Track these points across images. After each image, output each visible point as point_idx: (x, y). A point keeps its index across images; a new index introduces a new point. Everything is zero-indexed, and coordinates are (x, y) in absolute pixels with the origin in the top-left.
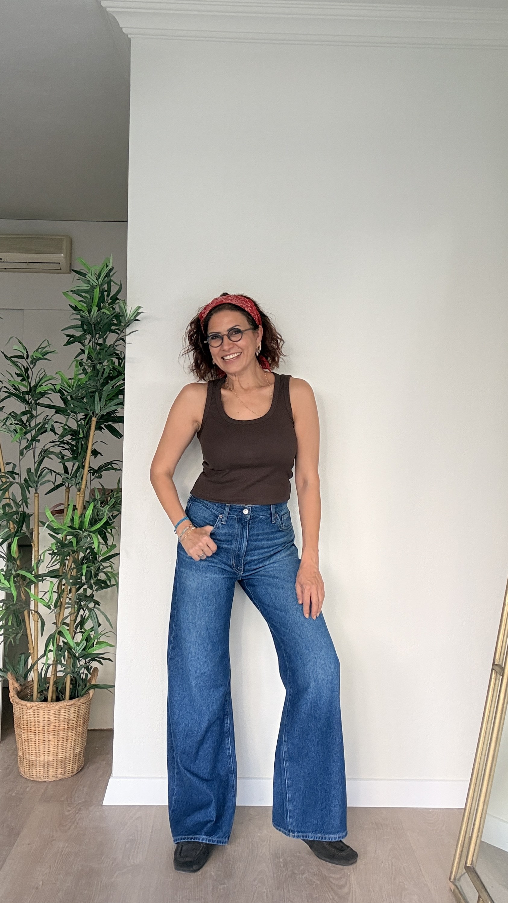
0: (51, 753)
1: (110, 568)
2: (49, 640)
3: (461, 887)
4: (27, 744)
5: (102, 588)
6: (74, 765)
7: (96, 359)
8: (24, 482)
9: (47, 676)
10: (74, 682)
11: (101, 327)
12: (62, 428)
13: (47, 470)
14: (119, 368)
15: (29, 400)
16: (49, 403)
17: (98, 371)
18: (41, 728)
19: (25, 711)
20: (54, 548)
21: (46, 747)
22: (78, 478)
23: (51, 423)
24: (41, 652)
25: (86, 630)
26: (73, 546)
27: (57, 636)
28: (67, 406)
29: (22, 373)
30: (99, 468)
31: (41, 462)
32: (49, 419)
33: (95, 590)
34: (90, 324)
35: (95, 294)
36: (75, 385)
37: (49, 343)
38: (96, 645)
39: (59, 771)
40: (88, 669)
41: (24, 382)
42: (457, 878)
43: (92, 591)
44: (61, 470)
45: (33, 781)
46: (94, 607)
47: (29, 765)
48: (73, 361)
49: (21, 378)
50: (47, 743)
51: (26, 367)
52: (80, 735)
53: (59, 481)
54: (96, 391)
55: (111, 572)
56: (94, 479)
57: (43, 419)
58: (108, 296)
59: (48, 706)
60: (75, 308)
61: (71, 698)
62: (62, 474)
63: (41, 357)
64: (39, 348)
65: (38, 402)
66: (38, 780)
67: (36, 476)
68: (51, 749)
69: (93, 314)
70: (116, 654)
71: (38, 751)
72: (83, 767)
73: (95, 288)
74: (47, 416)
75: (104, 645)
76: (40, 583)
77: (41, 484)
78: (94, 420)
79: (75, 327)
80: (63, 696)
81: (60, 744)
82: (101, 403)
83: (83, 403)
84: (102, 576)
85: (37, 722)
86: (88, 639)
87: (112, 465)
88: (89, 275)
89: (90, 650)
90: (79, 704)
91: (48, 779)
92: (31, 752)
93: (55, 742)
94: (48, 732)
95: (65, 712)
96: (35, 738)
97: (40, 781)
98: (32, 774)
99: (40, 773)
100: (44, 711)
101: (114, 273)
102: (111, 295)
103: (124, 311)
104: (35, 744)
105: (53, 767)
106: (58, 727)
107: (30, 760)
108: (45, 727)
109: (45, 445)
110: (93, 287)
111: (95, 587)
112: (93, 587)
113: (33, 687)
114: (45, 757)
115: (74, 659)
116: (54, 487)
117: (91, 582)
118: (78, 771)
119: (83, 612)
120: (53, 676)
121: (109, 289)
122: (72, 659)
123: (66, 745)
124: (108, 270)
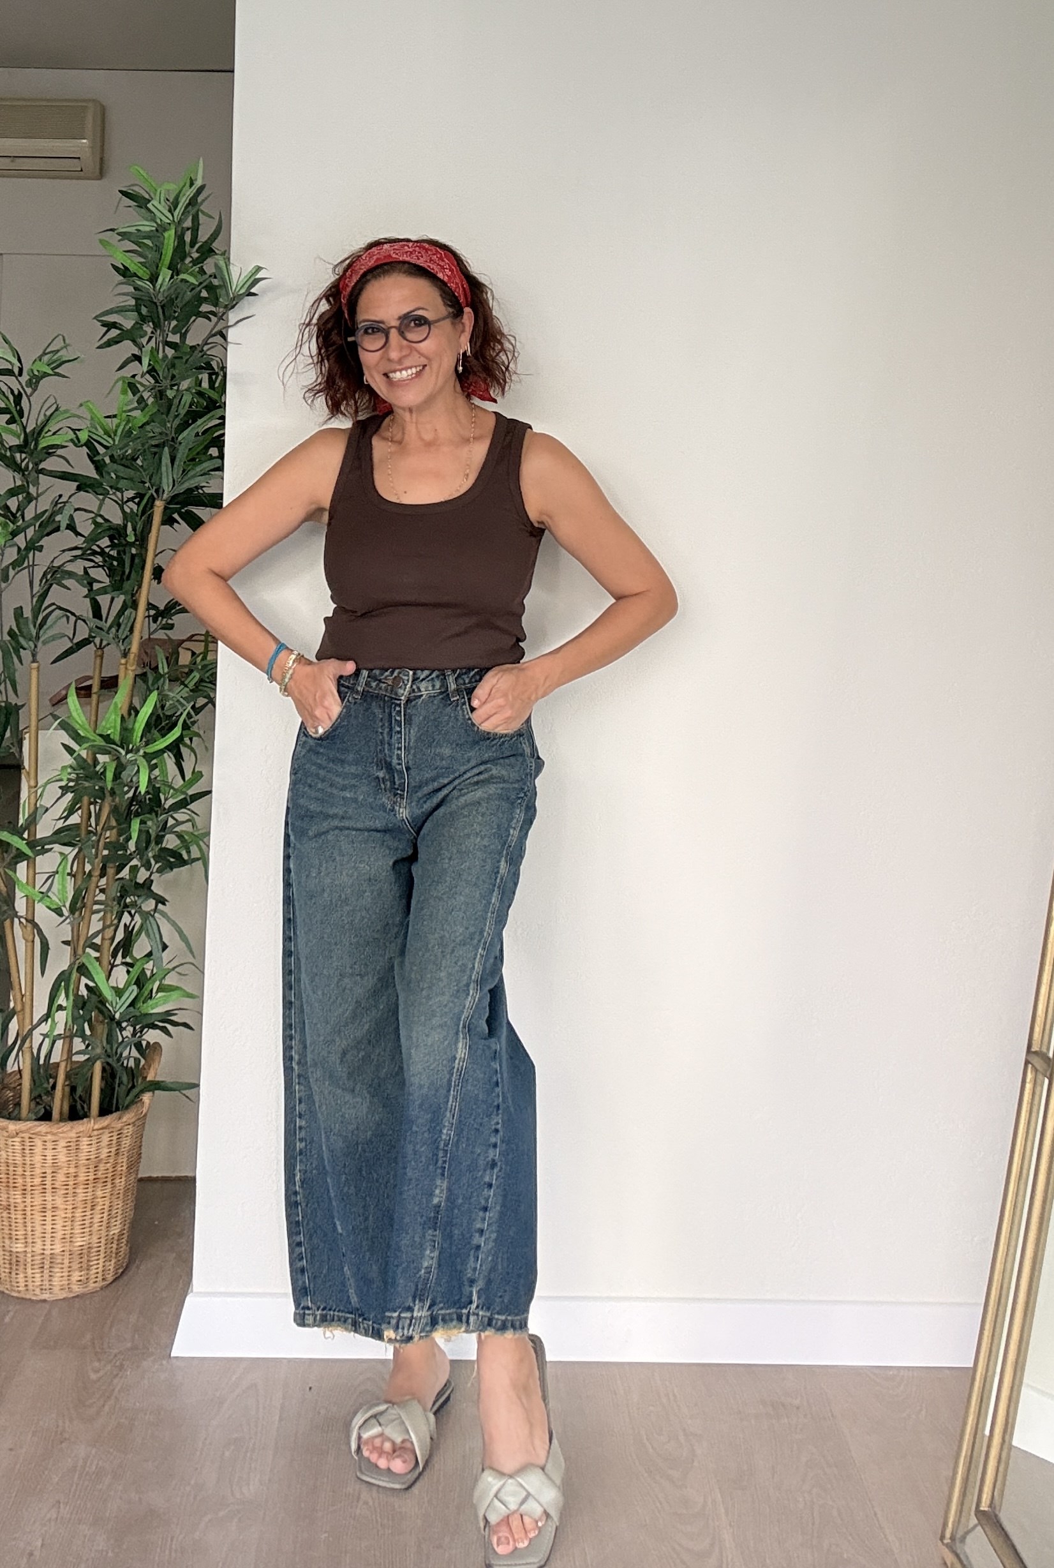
0: (59, 1235)
1: (190, 823)
2: (56, 986)
3: (966, 1555)
4: (5, 1215)
5: (171, 867)
6: (108, 1263)
7: (164, 378)
8: (9, 638)
9: (51, 1061)
10: (109, 1074)
11: (177, 310)
12: (90, 521)
13: (58, 612)
14: (214, 395)
15: (22, 461)
16: (65, 468)
17: (170, 403)
18: (37, 1181)
19: (2, 1141)
20: (68, 776)
21: (49, 1222)
22: (122, 627)
23: (68, 511)
24: (41, 1009)
25: (135, 959)
27: (75, 975)
28: (103, 477)
29: (10, 406)
30: (166, 607)
31: (44, 596)
32: (64, 504)
33: (155, 870)
34: (155, 303)
35: (166, 241)
36: (120, 431)
37: (67, 342)
38: (157, 992)
39: (76, 1276)
40: (138, 1046)
41: (13, 426)
42: (958, 1536)
43: (149, 873)
44: (85, 609)
45: (18, 1298)
46: (155, 910)
47: (10, 1264)
48: (117, 381)
49: (8, 416)
50: (49, 1214)
51: (16, 392)
52: (121, 1196)
53: (83, 633)
54: (163, 444)
55: (192, 832)
56: (155, 631)
57: (52, 503)
58: (192, 244)
59: (54, 1131)
60: (124, 272)
61: (104, 1112)
62: (89, 619)
63: (51, 372)
64: (45, 354)
65: (41, 467)
66: (28, 1297)
67: (34, 623)
68: (58, 1227)
69: (162, 284)
70: (202, 1014)
71: (29, 1232)
72: (127, 1267)
73: (165, 230)
74: (60, 496)
75: (173, 994)
76: (38, 859)
77: (44, 643)
78: (159, 505)
79: (122, 311)
80: (87, 1110)
81: (77, 1215)
82: (175, 471)
83: (136, 469)
84: (171, 842)
85: (28, 1168)
86: (140, 982)
88: (155, 202)
89: (144, 1005)
90: (119, 1126)
91: (51, 1295)
92: (14, 1233)
93: (68, 1211)
94: (53, 1188)
95: (91, 1144)
96: (25, 1202)
97: (34, 1298)
98: (16, 1285)
99: (33, 1282)
100: (45, 1142)
101: (206, 198)
102: (197, 246)
103: (226, 274)
104: (24, 1216)
105: (62, 1268)
106: (75, 1176)
107: (11, 1251)
108: (45, 1177)
109: (55, 558)
110: (163, 228)
111: (156, 864)
112: (151, 865)
113: (20, 1088)
114: (44, 1245)
115: (111, 1025)
116: (70, 646)
117: (148, 856)
118: (116, 1276)
119: (130, 918)
120: (64, 1062)
121: (195, 229)
122: (106, 1025)
123: (91, 1218)
124: (194, 192)
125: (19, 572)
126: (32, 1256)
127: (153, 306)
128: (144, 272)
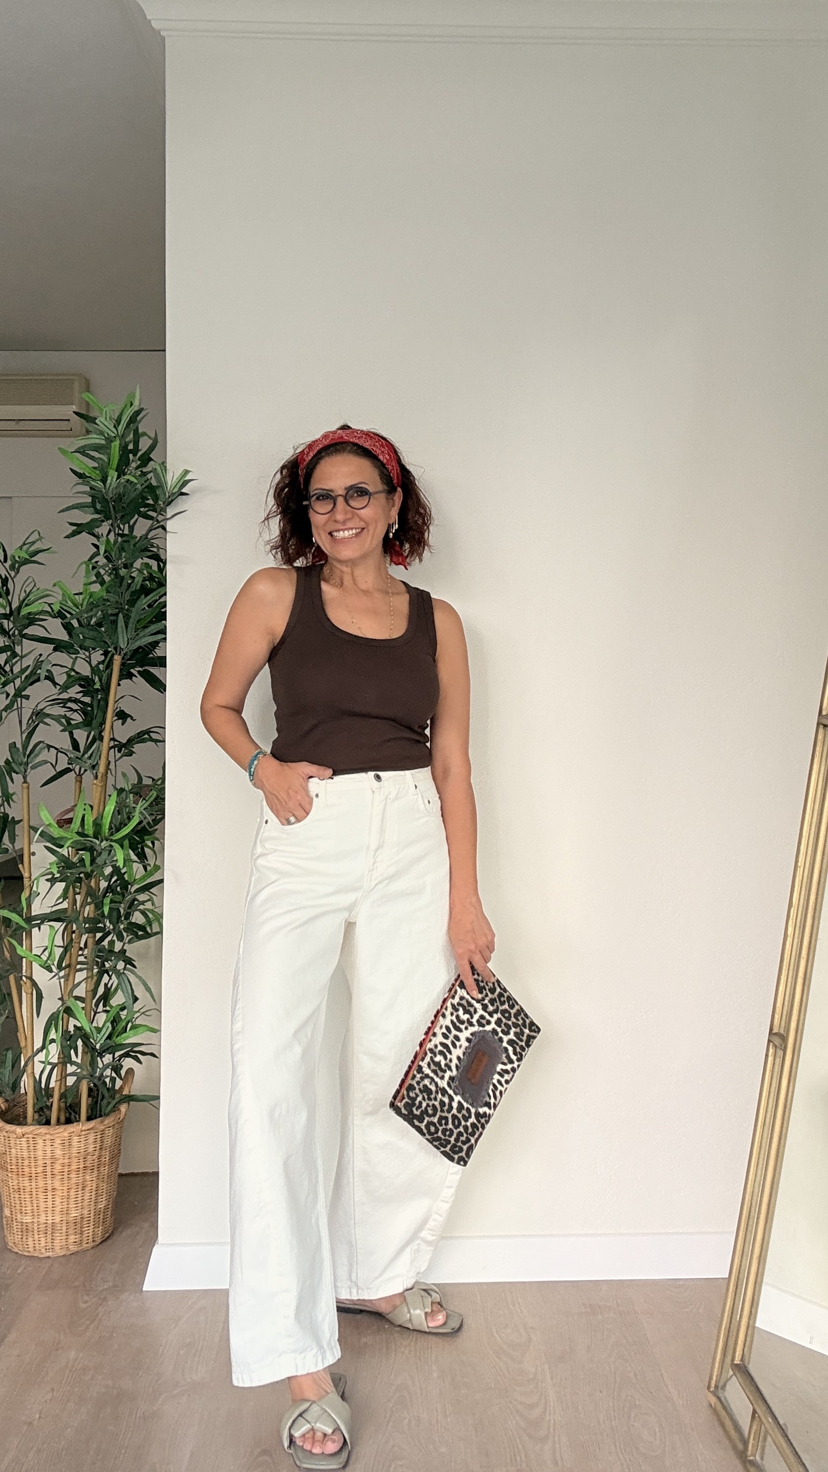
0: (58, 1209)
1: (150, 902)
2: (49, 1024)
3: (726, 1399)
4: (17, 1196)
5: (140, 938)
6: (96, 1230)
7: (118, 560)
8: (3, 764)
10: (94, 1092)
11: (125, 506)
12: (64, 675)
13: (42, 745)
14: (158, 576)
15: (10, 630)
16: (43, 634)
17: (123, 580)
18: (40, 1169)
19: (12, 1142)
20: (55, 870)
21: (50, 1200)
22: (93, 755)
23: (46, 667)
24: (38, 1044)
25: (111, 1007)
26: (85, 867)
27: (63, 1016)
28: (73, 639)
30: (130, 741)
31: (31, 733)
32: (42, 661)
33: (127, 941)
34: (108, 502)
35: (113, 452)
36: (85, 603)
37: (41, 535)
38: (130, 1030)
39: (72, 1238)
40: (117, 1071)
41: (1, 600)
42: (720, 1385)
43: (122, 944)
44: (66, 744)
45: (28, 1256)
46: (125, 969)
47: (22, 1231)
48: (82, 564)
50: (50, 1194)
51: (3, 576)
52: (105, 1181)
53: (64, 763)
54: (119, 612)
55: (152, 910)
56: (121, 758)
57: (34, 661)
58: (134, 454)
59: (52, 1132)
60: (80, 474)
61: (89, 1119)
62: (68, 751)
63: (29, 558)
64: (24, 544)
65: (25, 631)
66: (36, 1255)
67: (24, 754)
68: (57, 1203)
69: (111, 484)
70: (160, 1046)
71: (35, 1208)
72: (112, 1232)
73: (112, 442)
74: (41, 655)
75: (141, 1029)
76: (35, 930)
77: (32, 768)
78: (117, 659)
79: (81, 507)
80: (77, 1116)
81: (72, 1194)
82: (128, 631)
83: (99, 633)
84: (137, 917)
85: (32, 1160)
86: (115, 1021)
87: (151, 734)
88: (103, 420)
89: (119, 1038)
90: (103, 1127)
91: (54, 1253)
92: (24, 1209)
93: (64, 1191)
94: (52, 1175)
95: (80, 1142)
96: (31, 1185)
97: (40, 1256)
98: (27, 1246)
99: (39, 1244)
100: (45, 1140)
101: (145, 416)
102: (140, 454)
103: (163, 479)
104: (30, 1196)
105: (61, 1233)
106: (69, 1165)
107: (22, 1222)
108: (46, 1166)
109: (38, 703)
110: (110, 440)
111: (128, 936)
112: (124, 937)
113: (26, 1104)
114: (47, 1217)
115: (93, 1053)
116: (55, 773)
117: (119, 928)
118: (104, 1239)
119: (108, 978)
120: (58, 1083)
121: (136, 443)
122: (89, 1053)
123: (82, 1196)
124: (133, 411)
125: (10, 712)
126: (38, 1225)
127: (104, 501)
128: (96, 475)
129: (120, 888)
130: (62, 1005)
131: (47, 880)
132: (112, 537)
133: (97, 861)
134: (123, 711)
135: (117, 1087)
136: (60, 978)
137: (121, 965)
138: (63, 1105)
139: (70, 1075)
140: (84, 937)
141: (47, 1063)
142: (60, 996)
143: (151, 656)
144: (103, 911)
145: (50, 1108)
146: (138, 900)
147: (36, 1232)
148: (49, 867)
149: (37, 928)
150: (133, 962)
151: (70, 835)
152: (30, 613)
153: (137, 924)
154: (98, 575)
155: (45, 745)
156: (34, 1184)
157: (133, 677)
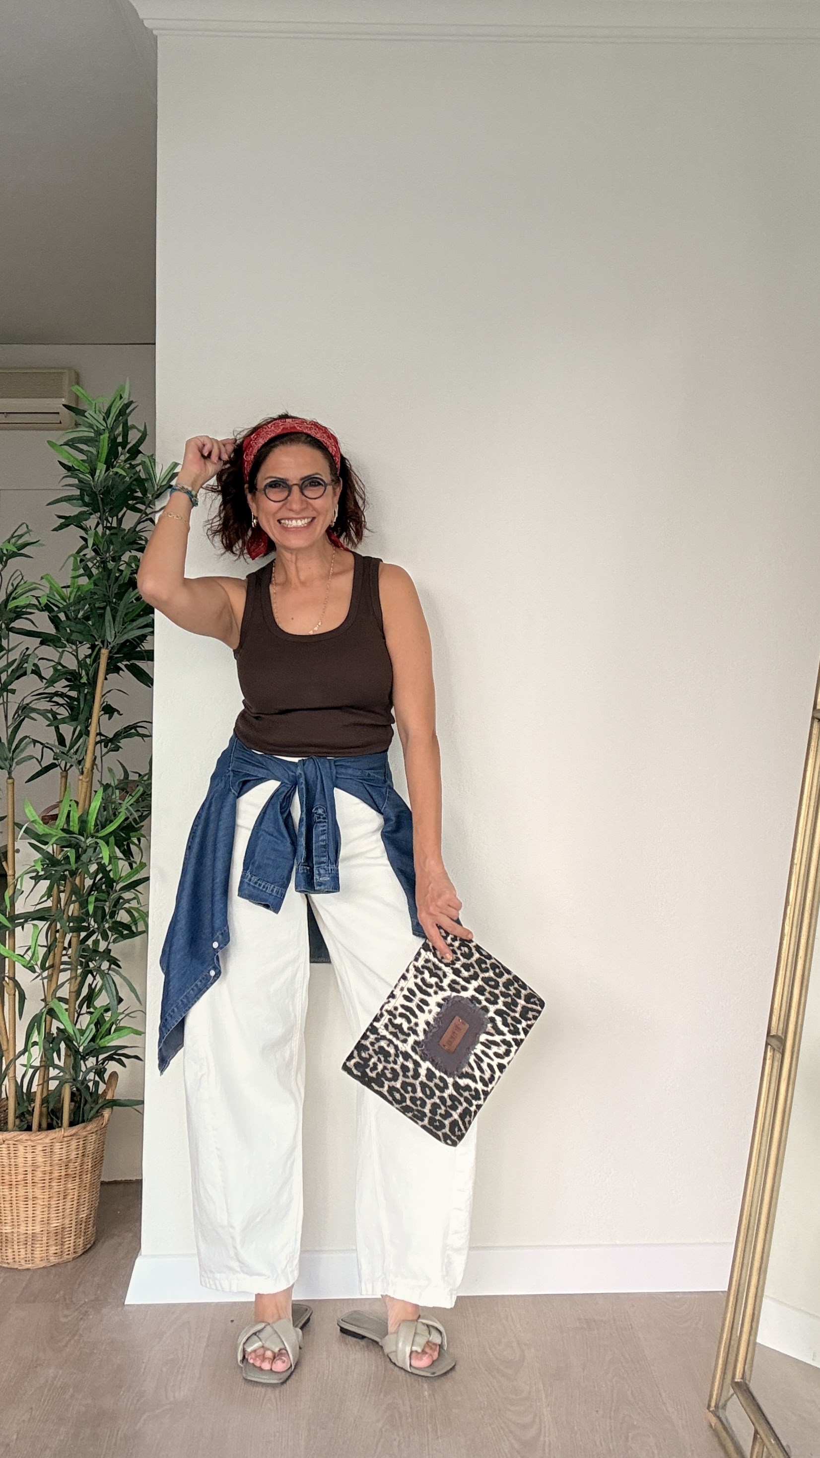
0: (38, 1219)
1: (136, 901)
2: (32, 1024)
3: (727, 1419)
5: (125, 937)
6: (78, 1241)
10: (77, 1097)
11: (113, 499)
12: (51, 668)
13: (27, 740)
16: (30, 627)
17: (111, 574)
18: (20, 1177)
20: (39, 868)
21: (30, 1209)
22: (79, 751)
23: (32, 661)
24: (20, 1047)
25: (95, 1008)
26: (70, 864)
27: (45, 1017)
28: (60, 633)
30: (115, 736)
31: (17, 726)
32: (29, 655)
33: (112, 941)
34: (95, 493)
35: (102, 445)
36: (72, 596)
37: (29, 528)
38: (114, 1032)
39: (53, 1250)
40: (101, 1074)
42: (721, 1404)
43: (107, 943)
44: (52, 739)
45: (7, 1268)
46: (109, 969)
47: (1, 1243)
48: (69, 557)
50: (30, 1202)
52: (87, 1189)
53: (49, 758)
54: (107, 606)
55: (137, 908)
56: (107, 753)
57: (21, 654)
58: (123, 447)
59: (33, 1138)
60: (69, 467)
61: (72, 1124)
62: (54, 746)
63: (16, 552)
64: (12, 537)
65: (12, 625)
66: (16, 1267)
67: (10, 749)
68: (38, 1212)
69: (99, 476)
70: (145, 1048)
71: (15, 1217)
72: (94, 1243)
73: (102, 435)
74: (27, 649)
75: (126, 1031)
76: (18, 929)
77: (17, 764)
78: (105, 653)
79: (69, 500)
80: (59, 1122)
81: (53, 1203)
82: (116, 624)
83: (87, 627)
84: (122, 916)
85: (13, 1166)
86: (98, 1024)
87: (138, 729)
88: (92, 413)
89: (102, 1040)
90: (85, 1133)
91: (33, 1265)
93: (45, 1200)
94: (33, 1183)
95: (62, 1148)
96: (11, 1194)
97: (19, 1268)
99: (19, 1255)
100: (26, 1147)
101: (133, 410)
102: (129, 446)
103: (152, 472)
104: (11, 1205)
105: (42, 1244)
106: (50, 1173)
108: (27, 1174)
109: (25, 698)
110: (99, 433)
111: (112, 935)
112: (108, 936)
113: (7, 1109)
114: (27, 1227)
115: (75, 1056)
116: (40, 768)
117: (104, 927)
118: (85, 1250)
119: (92, 979)
120: (40, 1086)
121: (125, 435)
122: (72, 1056)
123: (63, 1205)
124: (123, 404)
126: (18, 1236)
127: (93, 495)
128: (85, 468)
129: (106, 886)
130: (45, 1007)
131: (31, 878)
132: (100, 529)
133: (82, 859)
134: (109, 705)
135: (100, 1092)
136: (43, 979)
137: (105, 965)
138: (44, 1110)
139: (53, 1078)
140: (68, 937)
141: (29, 1066)
142: (43, 997)
143: (139, 649)
144: (88, 909)
145: (31, 1113)
146: (123, 898)
147: (15, 1242)
148: (33, 864)
149: (20, 927)
150: (119, 962)
151: (55, 832)
152: (17, 607)
153: (123, 923)
154: (86, 568)
155: (31, 740)
156: (14, 1192)
157: (121, 671)
